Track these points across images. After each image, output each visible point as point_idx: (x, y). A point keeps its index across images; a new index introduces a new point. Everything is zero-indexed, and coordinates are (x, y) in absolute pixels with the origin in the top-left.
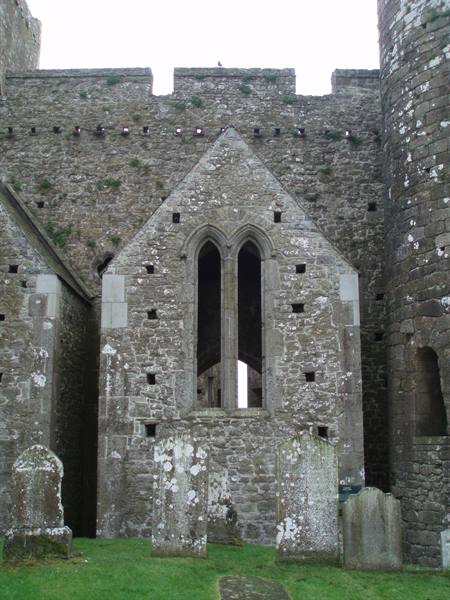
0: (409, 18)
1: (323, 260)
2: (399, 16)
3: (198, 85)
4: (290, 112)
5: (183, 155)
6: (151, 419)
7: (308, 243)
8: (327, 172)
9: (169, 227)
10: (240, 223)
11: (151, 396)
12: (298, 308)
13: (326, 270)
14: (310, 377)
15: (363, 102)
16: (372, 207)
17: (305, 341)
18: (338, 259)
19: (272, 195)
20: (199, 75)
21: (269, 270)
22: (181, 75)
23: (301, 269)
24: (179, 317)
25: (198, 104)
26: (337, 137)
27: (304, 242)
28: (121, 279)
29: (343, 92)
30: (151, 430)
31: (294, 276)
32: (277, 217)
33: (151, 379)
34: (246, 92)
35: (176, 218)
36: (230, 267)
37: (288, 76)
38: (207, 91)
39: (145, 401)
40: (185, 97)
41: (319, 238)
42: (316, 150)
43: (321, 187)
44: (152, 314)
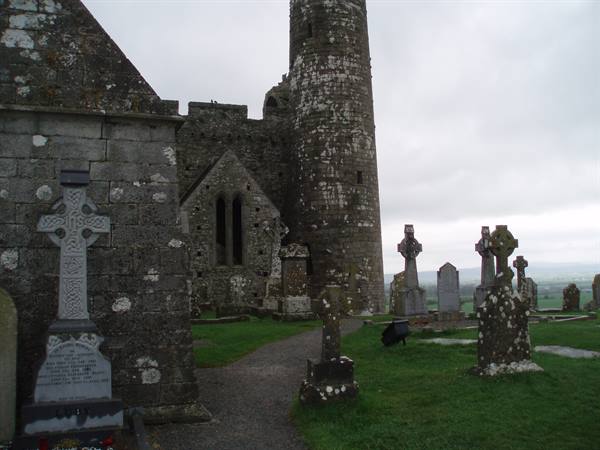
0: (304, 109)
1: (266, 206)
2: (300, 106)
3: (202, 111)
4: (244, 127)
5: (195, 146)
6: (200, 270)
7: (261, 199)
8: (261, 157)
9: (205, 191)
10: (234, 190)
11: (199, 261)
12: (256, 225)
13: (267, 210)
14: (261, 253)
15: (278, 124)
16: (280, 174)
17: (259, 238)
18: (272, 206)
19: (246, 178)
20: (202, 106)
21: (245, 210)
22: (192, 105)
23: (258, 210)
24: (209, 229)
25: (202, 121)
26: (266, 141)
27: (259, 199)
28: (185, 213)
29: (269, 119)
30: (200, 274)
31: (255, 213)
32: (248, 188)
33: (199, 254)
34: (224, 116)
35: (208, 187)
36: (229, 208)
37: (244, 109)
38: (206, 115)
39: (197, 263)
40: (195, 117)
41: (265, 198)
42: (256, 147)
43: (258, 164)
44: (199, 228)
